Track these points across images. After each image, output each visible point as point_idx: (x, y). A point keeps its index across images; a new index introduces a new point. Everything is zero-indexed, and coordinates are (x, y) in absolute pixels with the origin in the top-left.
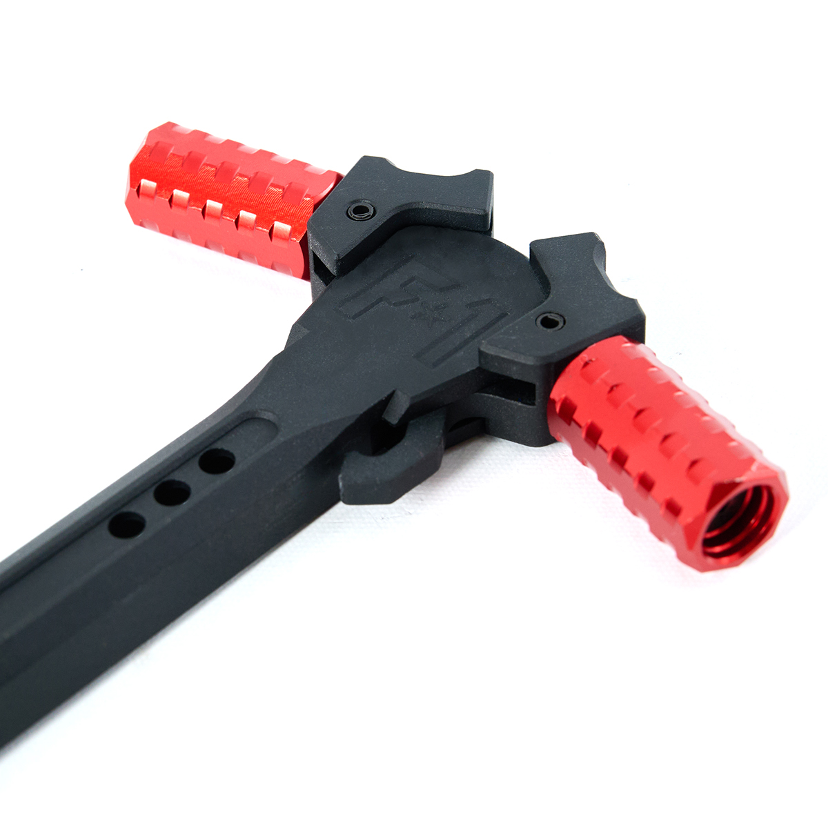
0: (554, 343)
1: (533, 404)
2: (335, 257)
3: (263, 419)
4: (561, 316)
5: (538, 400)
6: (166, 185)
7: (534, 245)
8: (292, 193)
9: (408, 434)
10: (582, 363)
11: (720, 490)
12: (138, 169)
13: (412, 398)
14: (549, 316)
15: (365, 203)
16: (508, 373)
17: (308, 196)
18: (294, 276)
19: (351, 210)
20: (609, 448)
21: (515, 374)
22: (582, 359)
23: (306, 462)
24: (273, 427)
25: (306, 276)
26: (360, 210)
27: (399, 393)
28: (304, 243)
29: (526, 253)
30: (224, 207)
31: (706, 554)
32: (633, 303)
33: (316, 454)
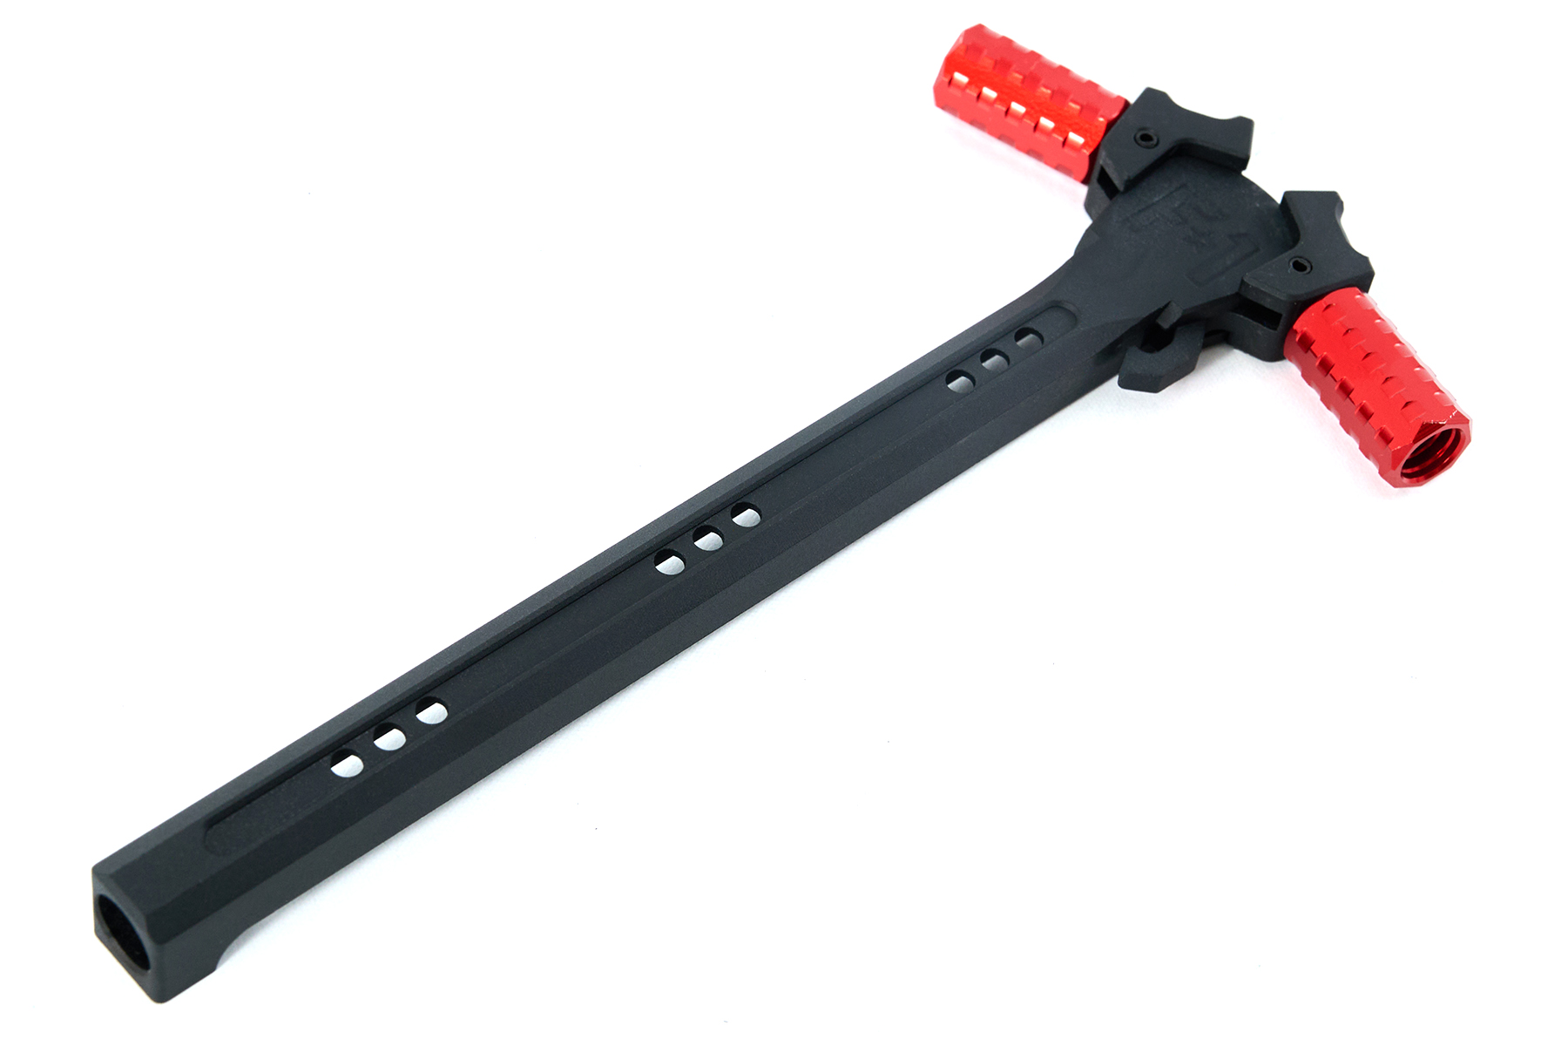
0: (1302, 285)
1: (1275, 329)
2: (1126, 178)
3: (1066, 309)
4: (1309, 262)
5: (1280, 327)
6: (977, 80)
7: (1287, 196)
8: (1089, 110)
9: (1176, 339)
10: (1325, 306)
11: (1427, 428)
12: (952, 63)
13: (1185, 311)
14: (1299, 260)
15: (1151, 132)
16: (1262, 303)
17: (1102, 116)
18: (1076, 179)
19: (1138, 136)
20: (1338, 379)
21: (1267, 303)
22: (1325, 302)
23: (1098, 350)
24: (1074, 318)
25: (1085, 181)
26: (1146, 138)
27: (1173, 304)
28: (1093, 157)
29: (1279, 200)
30: (1027, 113)
31: (1403, 475)
32: (1365, 260)
33: (1108, 344)
